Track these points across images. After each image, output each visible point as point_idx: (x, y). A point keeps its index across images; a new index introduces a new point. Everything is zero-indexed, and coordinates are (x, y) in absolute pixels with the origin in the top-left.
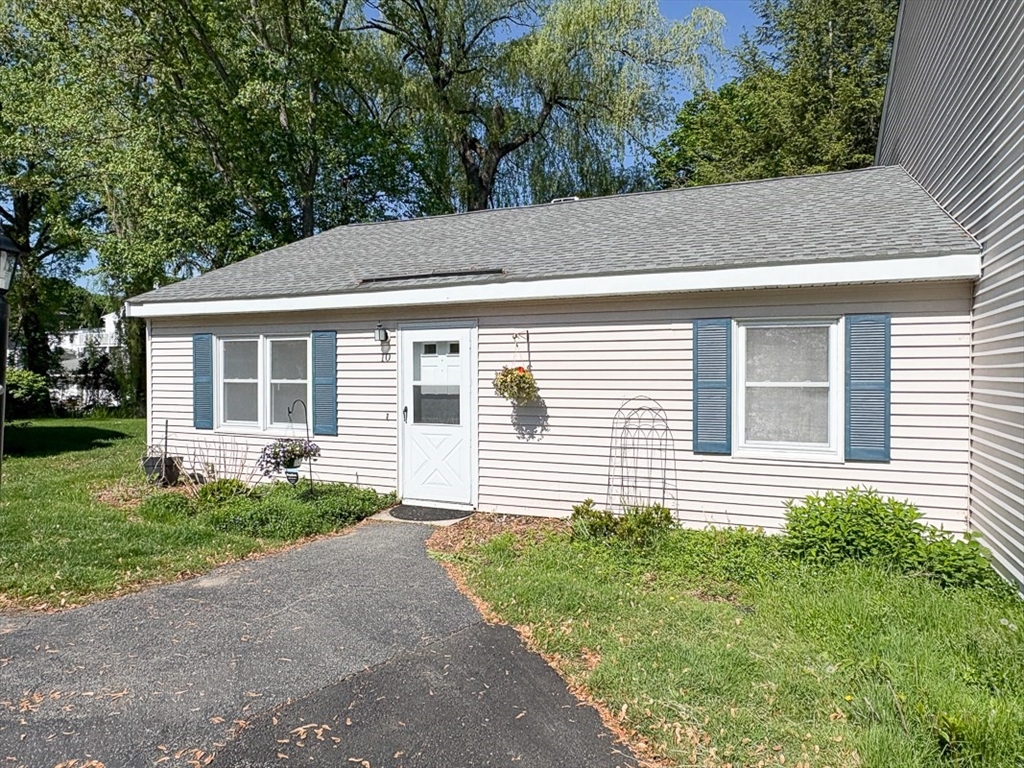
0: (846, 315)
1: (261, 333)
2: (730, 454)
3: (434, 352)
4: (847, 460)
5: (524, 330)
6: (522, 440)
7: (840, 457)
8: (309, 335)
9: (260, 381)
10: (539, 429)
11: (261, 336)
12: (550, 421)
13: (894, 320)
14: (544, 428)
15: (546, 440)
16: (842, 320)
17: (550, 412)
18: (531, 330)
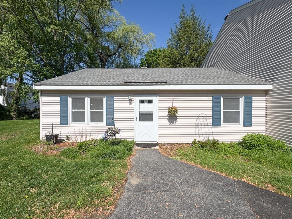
0: (244, 96)
1: (87, 96)
2: (220, 126)
3: (144, 103)
4: (244, 126)
5: (171, 97)
6: (170, 125)
7: (242, 125)
8: (104, 97)
9: (86, 110)
10: (175, 122)
11: (87, 97)
12: (178, 120)
13: (253, 97)
14: (176, 121)
15: (176, 124)
16: (243, 97)
17: (178, 117)
18: (173, 97)
